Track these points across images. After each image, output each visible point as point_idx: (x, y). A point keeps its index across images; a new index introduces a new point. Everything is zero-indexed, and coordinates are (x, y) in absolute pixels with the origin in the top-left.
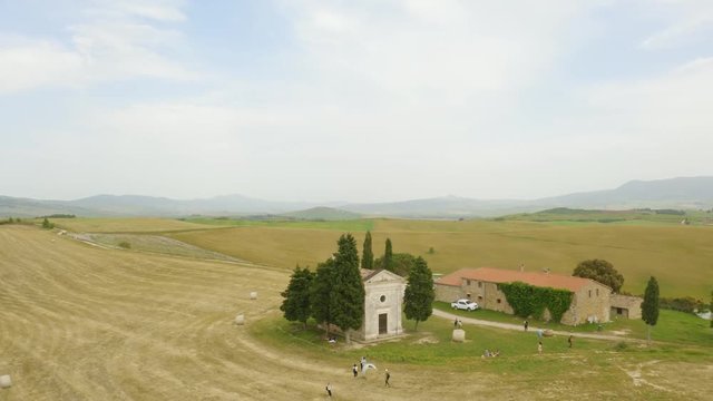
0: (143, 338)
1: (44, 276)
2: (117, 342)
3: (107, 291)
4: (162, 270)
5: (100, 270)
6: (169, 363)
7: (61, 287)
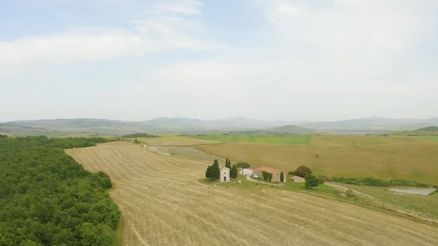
0: (175, 181)
1: (144, 166)
2: (169, 182)
3: (166, 171)
4: (185, 164)
5: (163, 164)
6: (179, 185)
7: (151, 170)
